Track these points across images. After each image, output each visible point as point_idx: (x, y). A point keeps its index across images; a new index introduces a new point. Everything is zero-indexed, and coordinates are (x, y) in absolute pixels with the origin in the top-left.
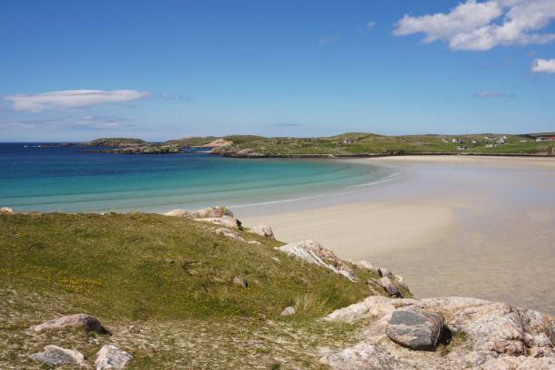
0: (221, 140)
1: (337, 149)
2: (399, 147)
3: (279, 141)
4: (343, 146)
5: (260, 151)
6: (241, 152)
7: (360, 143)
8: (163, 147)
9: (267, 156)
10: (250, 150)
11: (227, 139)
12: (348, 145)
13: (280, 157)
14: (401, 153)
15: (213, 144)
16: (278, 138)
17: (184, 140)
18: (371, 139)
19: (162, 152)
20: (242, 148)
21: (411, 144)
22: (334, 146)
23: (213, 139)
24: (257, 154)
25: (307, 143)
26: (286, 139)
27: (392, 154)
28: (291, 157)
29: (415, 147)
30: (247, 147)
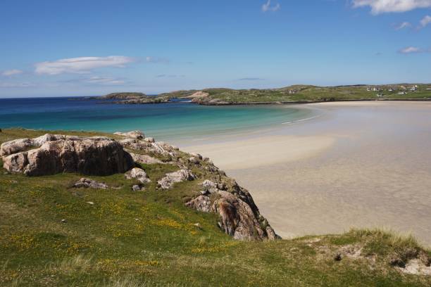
0: (200, 92)
1: (283, 97)
2: (331, 95)
3: (241, 92)
4: (288, 95)
5: (226, 100)
6: (212, 101)
7: (302, 93)
8: (157, 99)
9: (231, 104)
10: (218, 99)
11: (205, 91)
12: (293, 95)
13: (240, 104)
14: (332, 100)
15: (194, 95)
16: (240, 90)
17: (174, 93)
18: (310, 90)
19: (156, 102)
20: (213, 98)
21: (341, 93)
22: (281, 95)
23: (194, 91)
24: (224, 103)
25: (261, 93)
26: (246, 91)
27: (325, 101)
28: (248, 104)
29: (343, 95)
30: (217, 98)
